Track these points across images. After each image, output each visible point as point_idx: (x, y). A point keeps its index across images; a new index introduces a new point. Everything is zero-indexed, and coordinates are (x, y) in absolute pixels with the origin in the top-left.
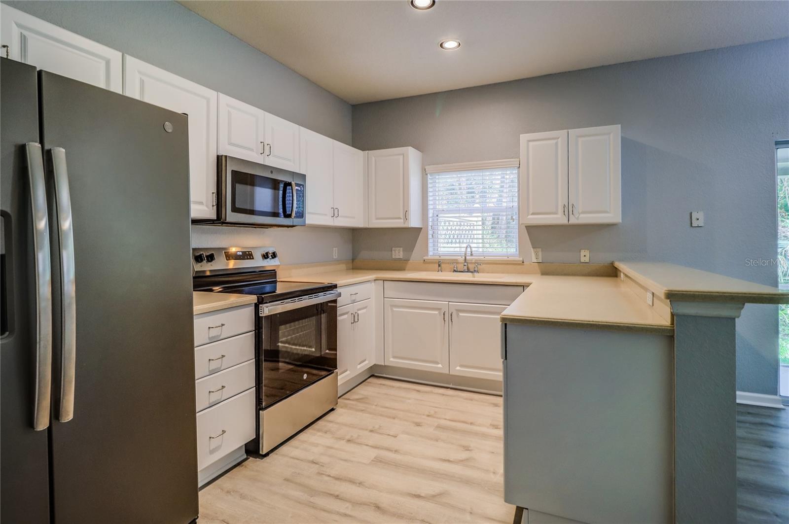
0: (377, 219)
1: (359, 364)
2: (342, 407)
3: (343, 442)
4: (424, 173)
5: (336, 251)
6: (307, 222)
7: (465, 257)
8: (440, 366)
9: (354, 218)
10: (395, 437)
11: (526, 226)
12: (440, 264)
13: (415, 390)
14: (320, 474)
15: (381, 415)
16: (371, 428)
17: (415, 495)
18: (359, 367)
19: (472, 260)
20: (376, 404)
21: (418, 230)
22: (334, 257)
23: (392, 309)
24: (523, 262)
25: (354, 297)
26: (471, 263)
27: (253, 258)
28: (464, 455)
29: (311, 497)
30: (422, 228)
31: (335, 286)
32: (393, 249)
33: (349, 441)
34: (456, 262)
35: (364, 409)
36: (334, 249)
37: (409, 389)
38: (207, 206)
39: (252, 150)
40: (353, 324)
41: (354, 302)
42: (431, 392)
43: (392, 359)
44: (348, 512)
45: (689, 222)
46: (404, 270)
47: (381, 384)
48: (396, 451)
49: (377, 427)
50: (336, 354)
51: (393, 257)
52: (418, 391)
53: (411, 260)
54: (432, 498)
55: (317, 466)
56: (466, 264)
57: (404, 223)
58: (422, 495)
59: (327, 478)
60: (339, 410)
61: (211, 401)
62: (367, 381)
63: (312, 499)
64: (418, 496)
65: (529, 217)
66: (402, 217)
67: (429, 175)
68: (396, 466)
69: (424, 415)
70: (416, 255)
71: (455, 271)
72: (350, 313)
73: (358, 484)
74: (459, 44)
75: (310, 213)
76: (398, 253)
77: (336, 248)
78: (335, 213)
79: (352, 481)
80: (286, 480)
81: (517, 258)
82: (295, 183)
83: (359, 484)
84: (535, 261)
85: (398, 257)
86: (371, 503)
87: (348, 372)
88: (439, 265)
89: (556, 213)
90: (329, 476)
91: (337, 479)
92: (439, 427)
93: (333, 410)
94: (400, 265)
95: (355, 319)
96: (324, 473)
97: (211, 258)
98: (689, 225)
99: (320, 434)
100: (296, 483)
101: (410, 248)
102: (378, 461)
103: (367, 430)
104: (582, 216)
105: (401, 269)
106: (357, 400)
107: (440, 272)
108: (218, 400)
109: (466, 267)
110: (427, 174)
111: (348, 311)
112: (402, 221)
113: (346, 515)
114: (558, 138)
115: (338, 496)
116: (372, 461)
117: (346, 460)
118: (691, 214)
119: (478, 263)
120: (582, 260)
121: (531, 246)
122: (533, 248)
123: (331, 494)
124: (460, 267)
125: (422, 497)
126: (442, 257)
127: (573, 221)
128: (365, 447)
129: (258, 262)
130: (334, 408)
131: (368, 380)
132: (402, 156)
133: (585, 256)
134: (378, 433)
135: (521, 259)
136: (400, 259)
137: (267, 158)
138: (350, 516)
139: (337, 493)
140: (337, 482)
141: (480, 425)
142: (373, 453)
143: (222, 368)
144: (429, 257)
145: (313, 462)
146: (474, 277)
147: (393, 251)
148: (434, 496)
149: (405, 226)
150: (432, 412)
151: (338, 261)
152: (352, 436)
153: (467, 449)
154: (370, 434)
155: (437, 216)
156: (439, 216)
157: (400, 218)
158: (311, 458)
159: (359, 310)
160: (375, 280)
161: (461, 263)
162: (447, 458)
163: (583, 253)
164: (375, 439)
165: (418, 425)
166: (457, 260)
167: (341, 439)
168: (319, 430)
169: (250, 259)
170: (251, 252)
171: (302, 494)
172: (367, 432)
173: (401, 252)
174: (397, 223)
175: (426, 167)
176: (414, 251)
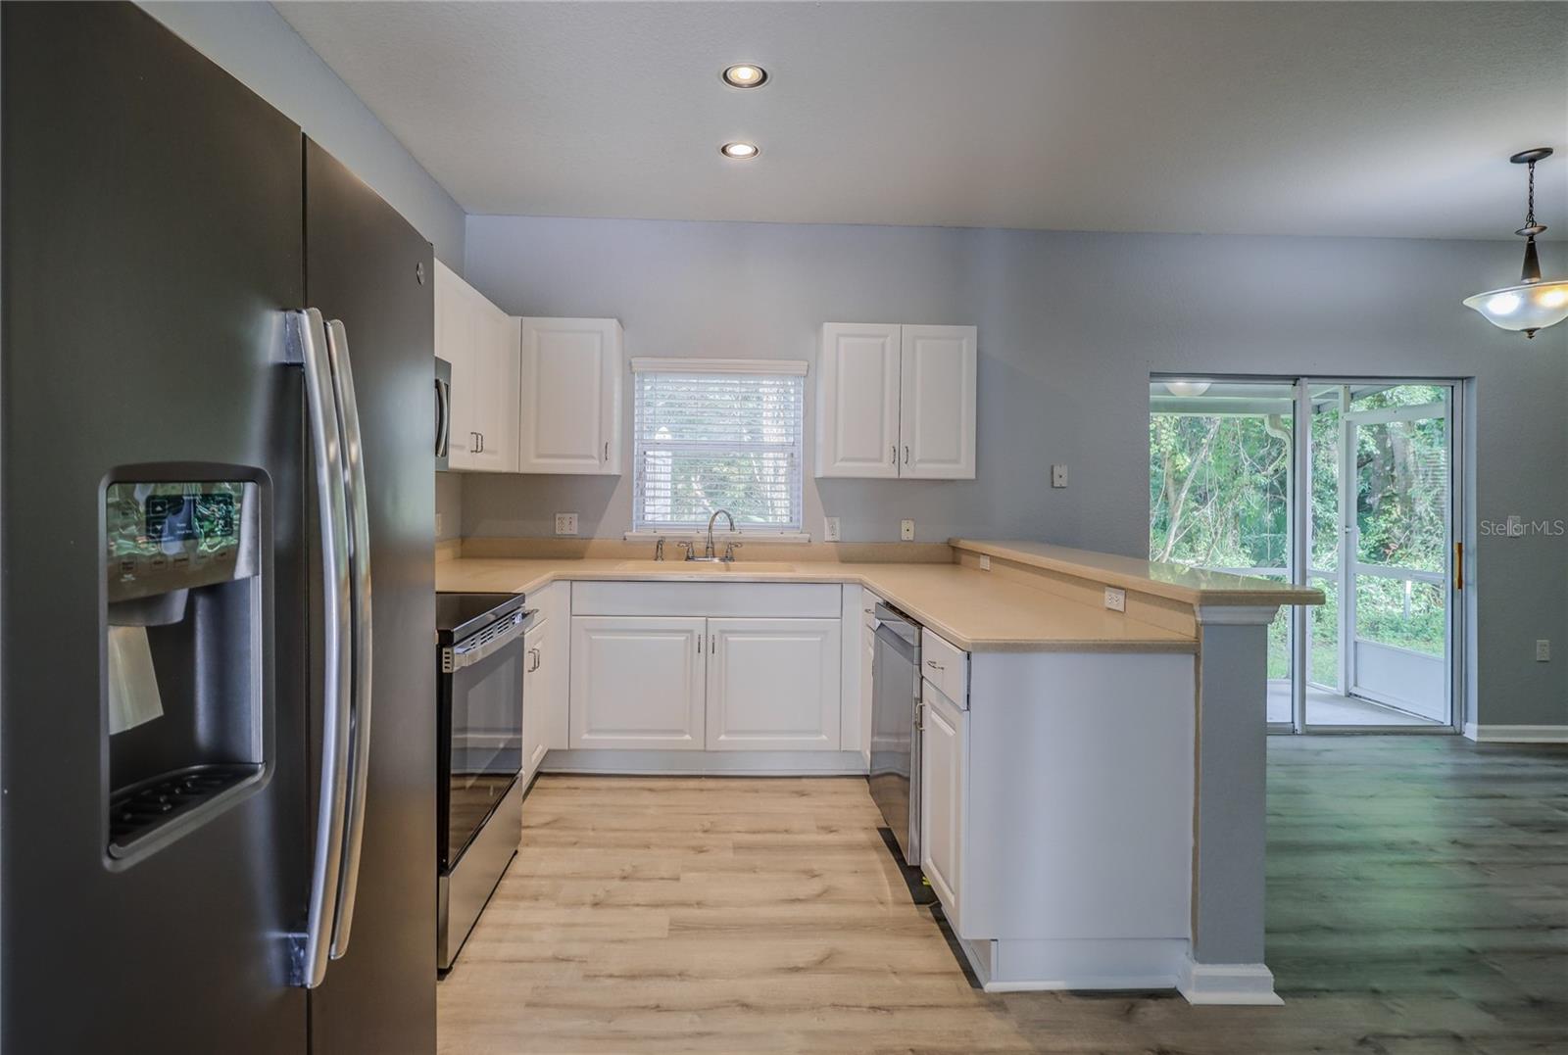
0: (539, 456)
1: (534, 753)
2: (527, 845)
3: (587, 910)
4: (629, 371)
7: (710, 532)
8: (687, 737)
10: (678, 879)
11: (813, 479)
12: (658, 547)
13: (644, 789)
14: (589, 978)
15: (618, 846)
16: (617, 873)
17: (790, 969)
19: (719, 538)
20: (590, 827)
21: (617, 477)
23: (588, 638)
24: (810, 541)
26: (719, 543)
28: (816, 886)
29: (610, 1022)
30: (620, 476)
31: (524, 599)
32: (558, 516)
33: (596, 904)
34: (690, 541)
35: (573, 839)
37: (631, 789)
40: (530, 674)
41: (531, 627)
42: (676, 789)
43: (586, 736)
44: (701, 1028)
45: (1050, 481)
46: (582, 558)
47: (569, 788)
48: (699, 904)
49: (628, 868)
50: (521, 740)
52: (651, 790)
53: (596, 537)
54: (822, 964)
55: (574, 963)
56: (708, 545)
57: (601, 467)
58: (801, 965)
59: (610, 982)
62: (536, 786)
63: (613, 1026)
64: (796, 970)
65: (838, 464)
66: (596, 456)
67: (635, 375)
68: (721, 928)
69: (696, 831)
70: (609, 528)
71: (690, 558)
72: (527, 652)
73: (678, 977)
74: (757, 150)
75: (453, 446)
76: (569, 526)
79: (663, 975)
80: (529, 1005)
81: (799, 534)
83: (680, 975)
84: (830, 538)
85: (567, 531)
86: (728, 1002)
89: (880, 460)
90: (611, 976)
91: (631, 977)
92: (738, 848)
93: (516, 852)
94: (572, 549)
95: (535, 663)
96: (598, 973)
98: (1050, 484)
99: (525, 904)
100: (556, 1006)
101: (593, 515)
102: (679, 928)
103: (613, 878)
104: (919, 466)
105: (575, 556)
106: (547, 824)
107: (662, 564)
109: (710, 551)
110: (632, 374)
112: (597, 461)
113: (700, 1035)
114: (886, 336)
115: (658, 1007)
116: (670, 930)
117: (621, 941)
118: (1052, 468)
119: (732, 542)
120: (904, 538)
121: (824, 513)
122: (828, 517)
123: (644, 1008)
124: (702, 550)
125: (802, 968)
126: (663, 532)
127: (907, 473)
128: (636, 909)
130: (513, 849)
132: (599, 336)
133: (907, 531)
134: (639, 879)
135: (807, 536)
136: (572, 537)
138: (709, 1034)
139: (652, 1003)
140: (637, 983)
141: (802, 832)
142: (661, 918)
144: (635, 534)
146: (728, 570)
147: (557, 521)
148: (821, 962)
149: (604, 472)
150: (708, 825)
151: (443, 542)
152: (595, 896)
153: (812, 875)
154: (625, 883)
155: (645, 453)
156: (648, 453)
158: (548, 954)
159: (536, 642)
160: (553, 581)
161: (698, 544)
162: (793, 898)
163: (905, 525)
164: (642, 892)
165: (700, 850)
166: (691, 537)
167: (577, 904)
168: (518, 898)
171: (587, 1022)
172: (616, 884)
173: (575, 523)
174: (585, 467)
175: (633, 360)
176: (602, 521)
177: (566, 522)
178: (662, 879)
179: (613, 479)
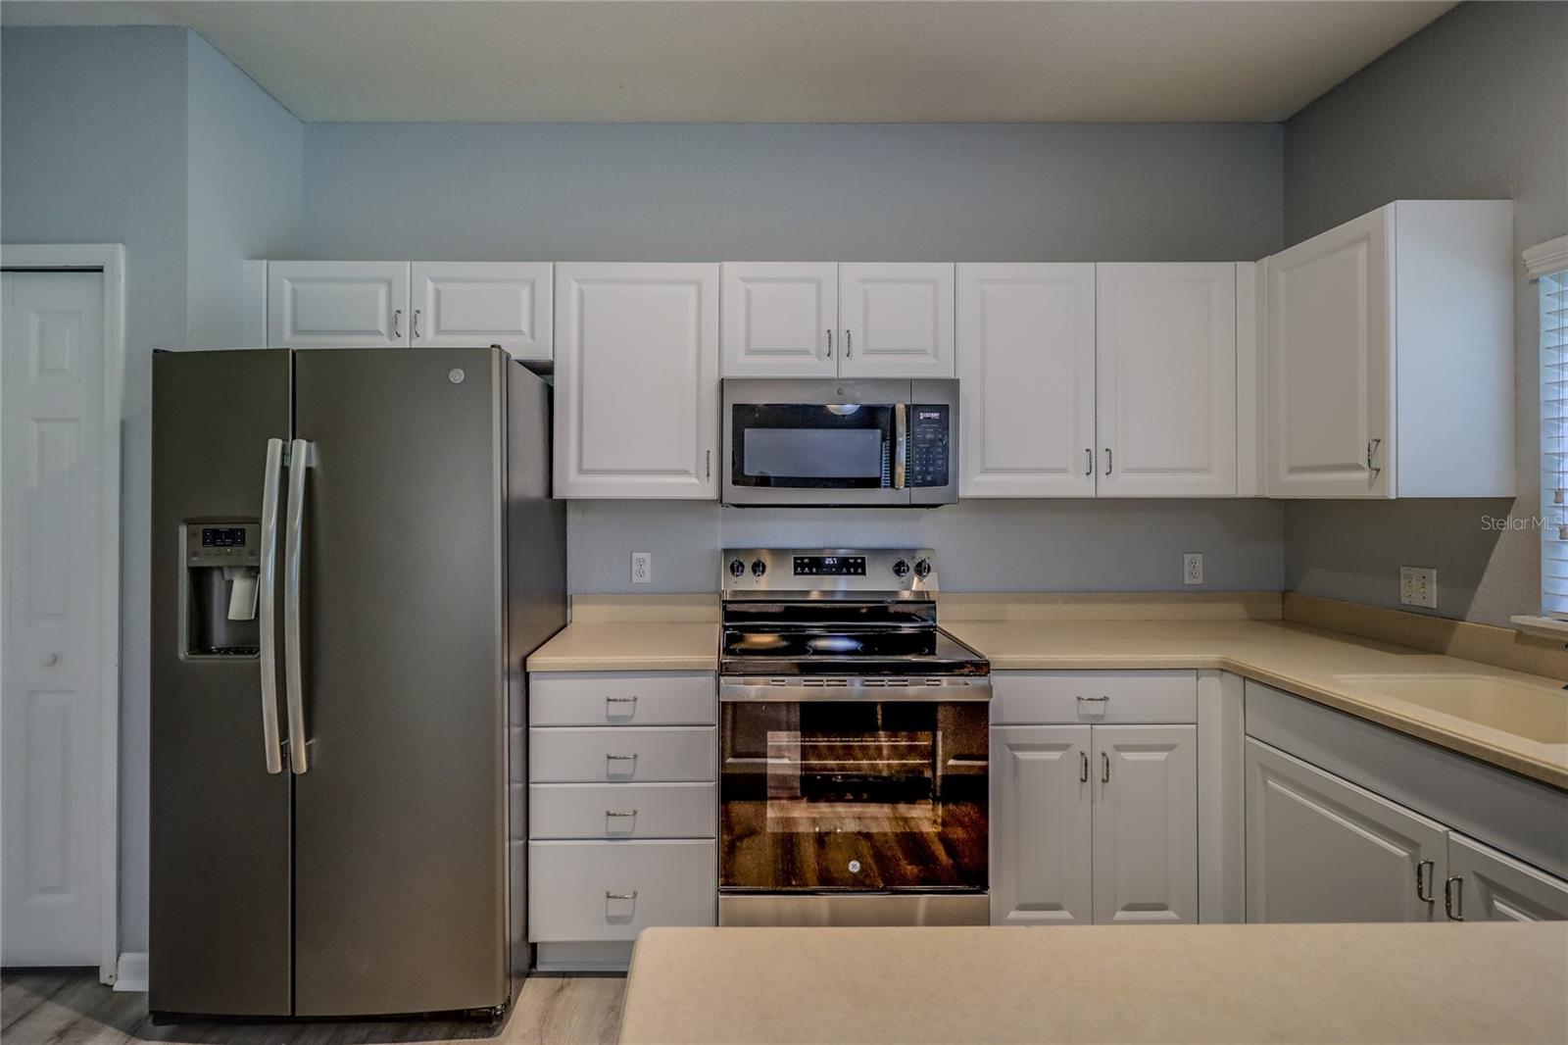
0: (1293, 470)
1: (1127, 910)
5: (1200, 564)
6: (963, 492)
9: (1205, 470)
22: (1188, 580)
23: (1264, 782)
25: (1094, 708)
27: (864, 573)
30: (1514, 498)
31: (979, 668)
32: (1404, 570)
36: (1188, 557)
40: (1087, 785)
41: (1095, 721)
51: (1405, 600)
53: (1467, 618)
57: (1370, 488)
61: (610, 830)
66: (1364, 465)
67: (1545, 279)
70: (1486, 605)
72: (1072, 750)
76: (1422, 590)
77: (1199, 557)
78: (1098, 461)
82: (909, 405)
85: (1418, 601)
95: (1094, 771)
97: (758, 568)
105: (1431, 648)
108: (625, 833)
110: (1535, 279)
112: (1365, 475)
129: (877, 581)
132: (1363, 250)
136: (1427, 612)
137: (845, 363)
143: (634, 779)
147: (1403, 582)
149: (1375, 494)
151: (1204, 595)
157: (1357, 467)
159: (1120, 748)
160: (1219, 670)
169: (856, 573)
170: (863, 559)
173: (1433, 589)
174: (1350, 485)
175: (1526, 254)
176: (1481, 588)
177: (1417, 583)
179: (1501, 506)
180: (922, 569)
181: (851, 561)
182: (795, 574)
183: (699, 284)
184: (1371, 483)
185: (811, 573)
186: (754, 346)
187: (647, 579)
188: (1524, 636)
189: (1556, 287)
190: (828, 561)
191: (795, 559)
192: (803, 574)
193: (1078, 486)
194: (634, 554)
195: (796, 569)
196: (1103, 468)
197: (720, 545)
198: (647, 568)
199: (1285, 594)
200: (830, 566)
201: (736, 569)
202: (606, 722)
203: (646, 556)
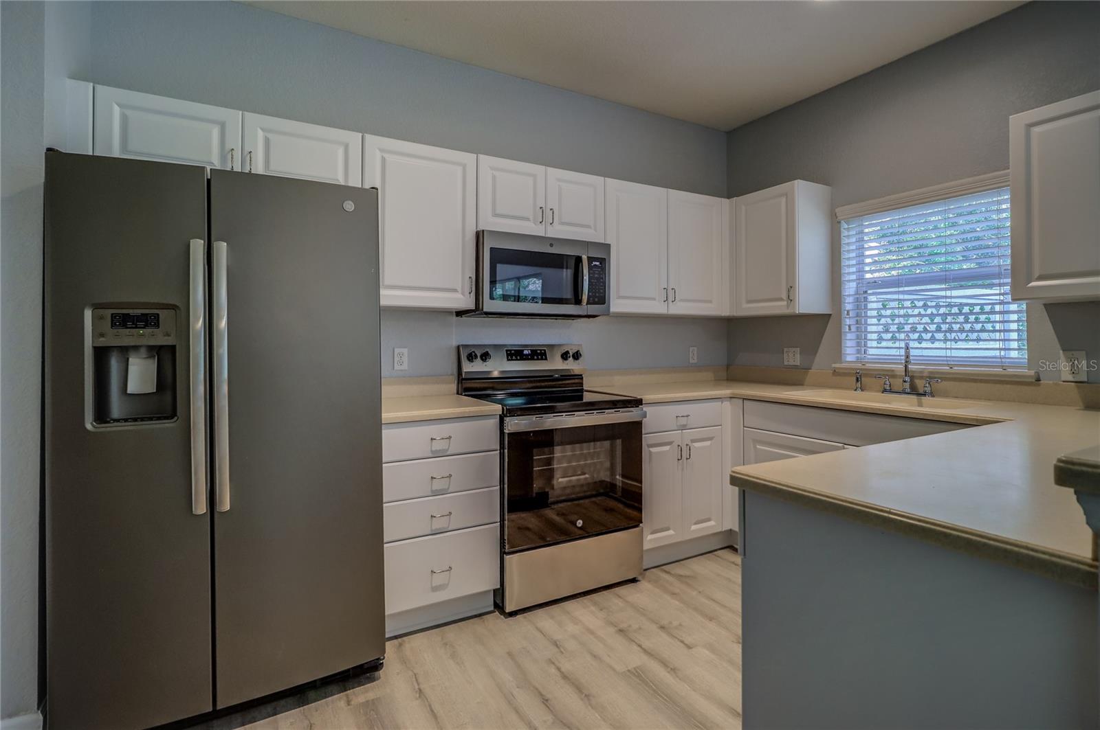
0: (749, 302)
1: (695, 524)
2: (649, 581)
3: (612, 630)
4: (834, 220)
5: (695, 353)
6: (613, 309)
7: (906, 366)
9: (710, 302)
10: (689, 647)
11: (1045, 305)
12: (859, 378)
14: (551, 662)
16: (664, 623)
18: (694, 527)
19: (921, 372)
20: (701, 590)
21: (822, 320)
22: (691, 361)
23: (755, 447)
24: (1038, 380)
25: (683, 421)
26: (921, 378)
27: (546, 359)
29: (518, 687)
30: (830, 315)
31: (637, 403)
32: (785, 350)
33: (621, 631)
34: (891, 374)
35: (677, 591)
36: (691, 349)
38: (463, 294)
39: (528, 219)
40: (680, 461)
41: (683, 427)
46: (802, 384)
48: (673, 670)
49: (675, 623)
51: (786, 363)
53: (813, 368)
55: (557, 650)
56: (907, 379)
57: (788, 308)
59: (553, 671)
60: (644, 585)
61: (434, 528)
62: (716, 553)
63: (515, 691)
65: (1032, 283)
66: (785, 298)
67: (843, 222)
68: (655, 691)
70: (821, 360)
71: (885, 391)
72: (675, 444)
73: (583, 696)
76: (793, 357)
77: (695, 348)
78: (669, 295)
79: (579, 687)
80: (510, 654)
81: (1026, 371)
82: (588, 257)
83: (585, 696)
84: (1070, 378)
85: (791, 363)
87: (671, 532)
88: (857, 379)
90: (558, 669)
91: (565, 677)
93: (634, 581)
94: (794, 378)
95: (684, 454)
96: (556, 663)
97: (485, 357)
99: (593, 608)
100: (516, 662)
101: (811, 350)
102: (634, 673)
103: (657, 623)
105: (797, 383)
106: (679, 577)
107: (859, 392)
108: (444, 528)
109: (907, 385)
110: (839, 222)
111: (671, 440)
112: (785, 303)
115: (547, 700)
116: (629, 671)
117: (595, 657)
119: (932, 377)
121: (1058, 346)
122: (1063, 350)
123: (541, 694)
124: (897, 384)
126: (869, 366)
128: (635, 647)
129: (555, 364)
130: (640, 578)
131: (719, 553)
132: (783, 200)
134: (668, 633)
135: (1032, 373)
136: (795, 367)
137: (549, 228)
139: (549, 696)
140: (561, 681)
142: (637, 659)
143: (449, 491)
144: (843, 365)
145: (556, 644)
146: (920, 405)
147: (785, 354)
149: (789, 311)
151: (698, 368)
152: (630, 626)
154: (657, 630)
155: (865, 292)
156: (869, 292)
157: (781, 299)
158: (558, 636)
159: (693, 441)
160: (731, 398)
161: (900, 377)
164: (656, 641)
166: (893, 371)
167: (612, 624)
168: (595, 604)
169: (542, 359)
170: (545, 350)
171: (511, 679)
172: (654, 627)
173: (798, 356)
174: (778, 308)
175: (837, 210)
176: (818, 355)
177: (791, 355)
178: (682, 642)
179: (825, 318)
180: (577, 356)
181: (539, 352)
182: (508, 360)
183: (464, 167)
184: (788, 306)
185: (517, 360)
186: (498, 212)
187: (405, 366)
188: (835, 373)
189: (846, 226)
190: (526, 352)
191: (507, 351)
192: (512, 360)
193: (658, 308)
194: (396, 350)
195: (508, 358)
196: (671, 298)
197: (455, 343)
198: (405, 359)
199: (728, 366)
200: (526, 355)
201: (471, 357)
202: (431, 455)
203: (405, 351)
